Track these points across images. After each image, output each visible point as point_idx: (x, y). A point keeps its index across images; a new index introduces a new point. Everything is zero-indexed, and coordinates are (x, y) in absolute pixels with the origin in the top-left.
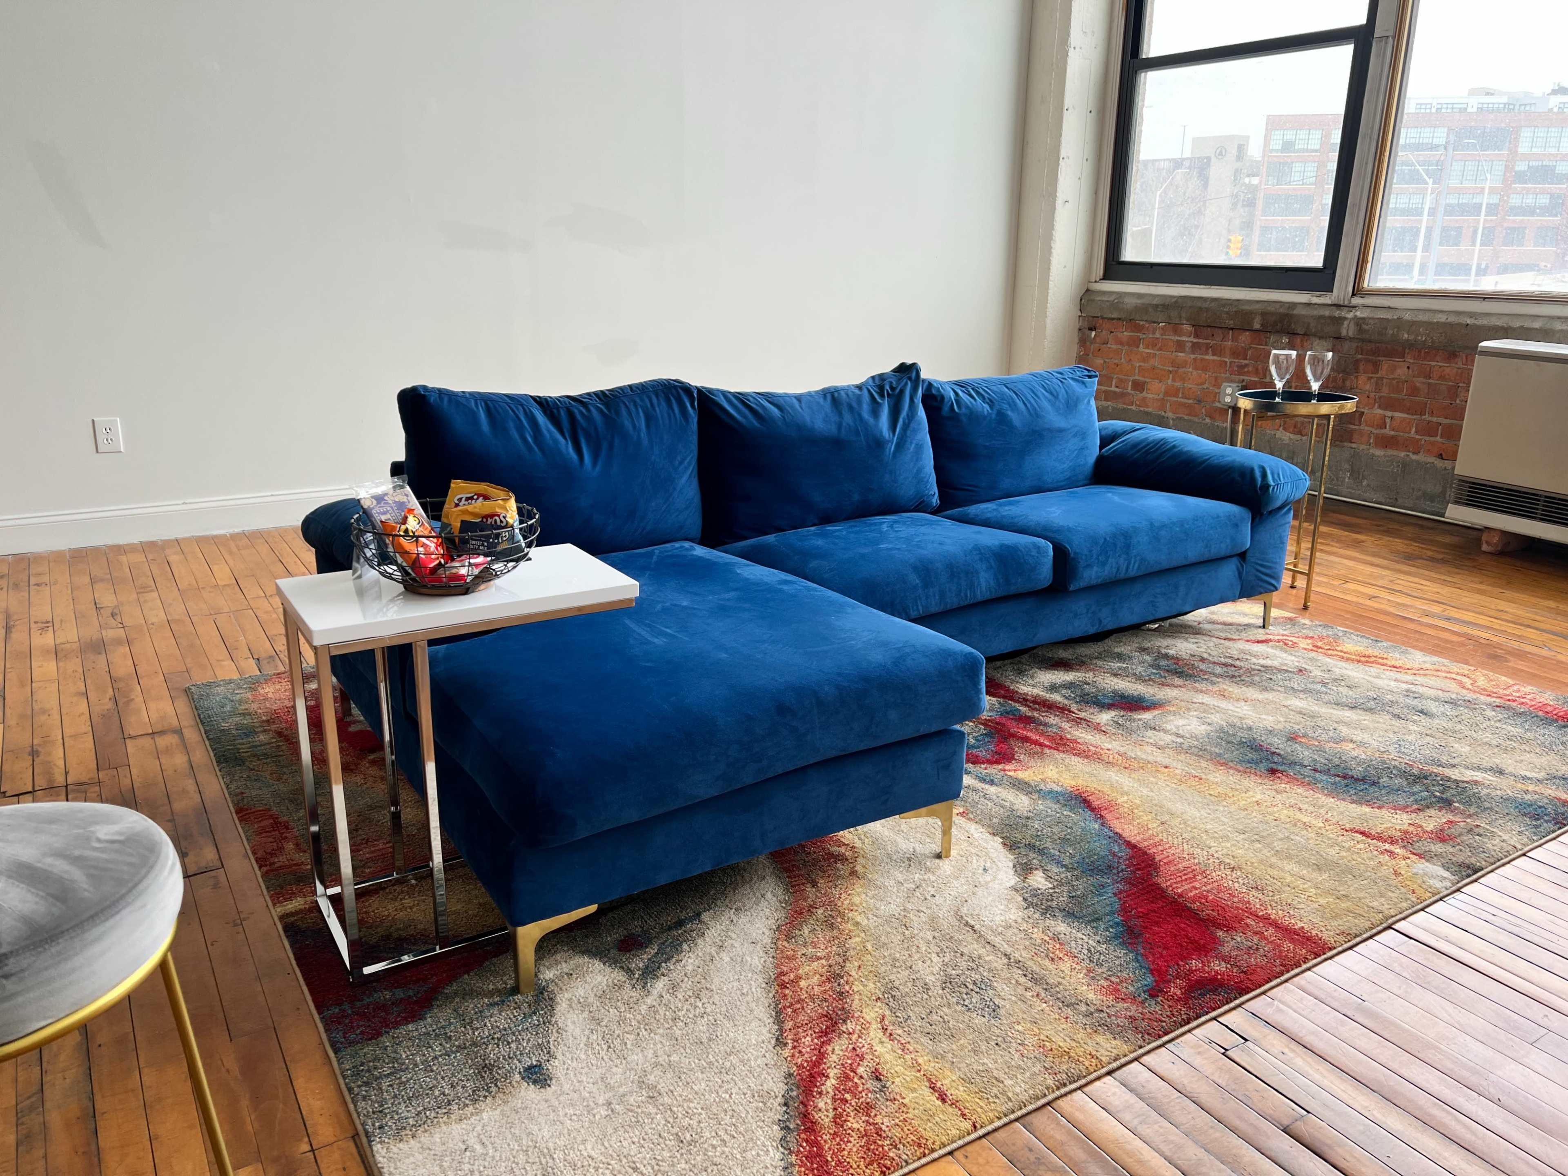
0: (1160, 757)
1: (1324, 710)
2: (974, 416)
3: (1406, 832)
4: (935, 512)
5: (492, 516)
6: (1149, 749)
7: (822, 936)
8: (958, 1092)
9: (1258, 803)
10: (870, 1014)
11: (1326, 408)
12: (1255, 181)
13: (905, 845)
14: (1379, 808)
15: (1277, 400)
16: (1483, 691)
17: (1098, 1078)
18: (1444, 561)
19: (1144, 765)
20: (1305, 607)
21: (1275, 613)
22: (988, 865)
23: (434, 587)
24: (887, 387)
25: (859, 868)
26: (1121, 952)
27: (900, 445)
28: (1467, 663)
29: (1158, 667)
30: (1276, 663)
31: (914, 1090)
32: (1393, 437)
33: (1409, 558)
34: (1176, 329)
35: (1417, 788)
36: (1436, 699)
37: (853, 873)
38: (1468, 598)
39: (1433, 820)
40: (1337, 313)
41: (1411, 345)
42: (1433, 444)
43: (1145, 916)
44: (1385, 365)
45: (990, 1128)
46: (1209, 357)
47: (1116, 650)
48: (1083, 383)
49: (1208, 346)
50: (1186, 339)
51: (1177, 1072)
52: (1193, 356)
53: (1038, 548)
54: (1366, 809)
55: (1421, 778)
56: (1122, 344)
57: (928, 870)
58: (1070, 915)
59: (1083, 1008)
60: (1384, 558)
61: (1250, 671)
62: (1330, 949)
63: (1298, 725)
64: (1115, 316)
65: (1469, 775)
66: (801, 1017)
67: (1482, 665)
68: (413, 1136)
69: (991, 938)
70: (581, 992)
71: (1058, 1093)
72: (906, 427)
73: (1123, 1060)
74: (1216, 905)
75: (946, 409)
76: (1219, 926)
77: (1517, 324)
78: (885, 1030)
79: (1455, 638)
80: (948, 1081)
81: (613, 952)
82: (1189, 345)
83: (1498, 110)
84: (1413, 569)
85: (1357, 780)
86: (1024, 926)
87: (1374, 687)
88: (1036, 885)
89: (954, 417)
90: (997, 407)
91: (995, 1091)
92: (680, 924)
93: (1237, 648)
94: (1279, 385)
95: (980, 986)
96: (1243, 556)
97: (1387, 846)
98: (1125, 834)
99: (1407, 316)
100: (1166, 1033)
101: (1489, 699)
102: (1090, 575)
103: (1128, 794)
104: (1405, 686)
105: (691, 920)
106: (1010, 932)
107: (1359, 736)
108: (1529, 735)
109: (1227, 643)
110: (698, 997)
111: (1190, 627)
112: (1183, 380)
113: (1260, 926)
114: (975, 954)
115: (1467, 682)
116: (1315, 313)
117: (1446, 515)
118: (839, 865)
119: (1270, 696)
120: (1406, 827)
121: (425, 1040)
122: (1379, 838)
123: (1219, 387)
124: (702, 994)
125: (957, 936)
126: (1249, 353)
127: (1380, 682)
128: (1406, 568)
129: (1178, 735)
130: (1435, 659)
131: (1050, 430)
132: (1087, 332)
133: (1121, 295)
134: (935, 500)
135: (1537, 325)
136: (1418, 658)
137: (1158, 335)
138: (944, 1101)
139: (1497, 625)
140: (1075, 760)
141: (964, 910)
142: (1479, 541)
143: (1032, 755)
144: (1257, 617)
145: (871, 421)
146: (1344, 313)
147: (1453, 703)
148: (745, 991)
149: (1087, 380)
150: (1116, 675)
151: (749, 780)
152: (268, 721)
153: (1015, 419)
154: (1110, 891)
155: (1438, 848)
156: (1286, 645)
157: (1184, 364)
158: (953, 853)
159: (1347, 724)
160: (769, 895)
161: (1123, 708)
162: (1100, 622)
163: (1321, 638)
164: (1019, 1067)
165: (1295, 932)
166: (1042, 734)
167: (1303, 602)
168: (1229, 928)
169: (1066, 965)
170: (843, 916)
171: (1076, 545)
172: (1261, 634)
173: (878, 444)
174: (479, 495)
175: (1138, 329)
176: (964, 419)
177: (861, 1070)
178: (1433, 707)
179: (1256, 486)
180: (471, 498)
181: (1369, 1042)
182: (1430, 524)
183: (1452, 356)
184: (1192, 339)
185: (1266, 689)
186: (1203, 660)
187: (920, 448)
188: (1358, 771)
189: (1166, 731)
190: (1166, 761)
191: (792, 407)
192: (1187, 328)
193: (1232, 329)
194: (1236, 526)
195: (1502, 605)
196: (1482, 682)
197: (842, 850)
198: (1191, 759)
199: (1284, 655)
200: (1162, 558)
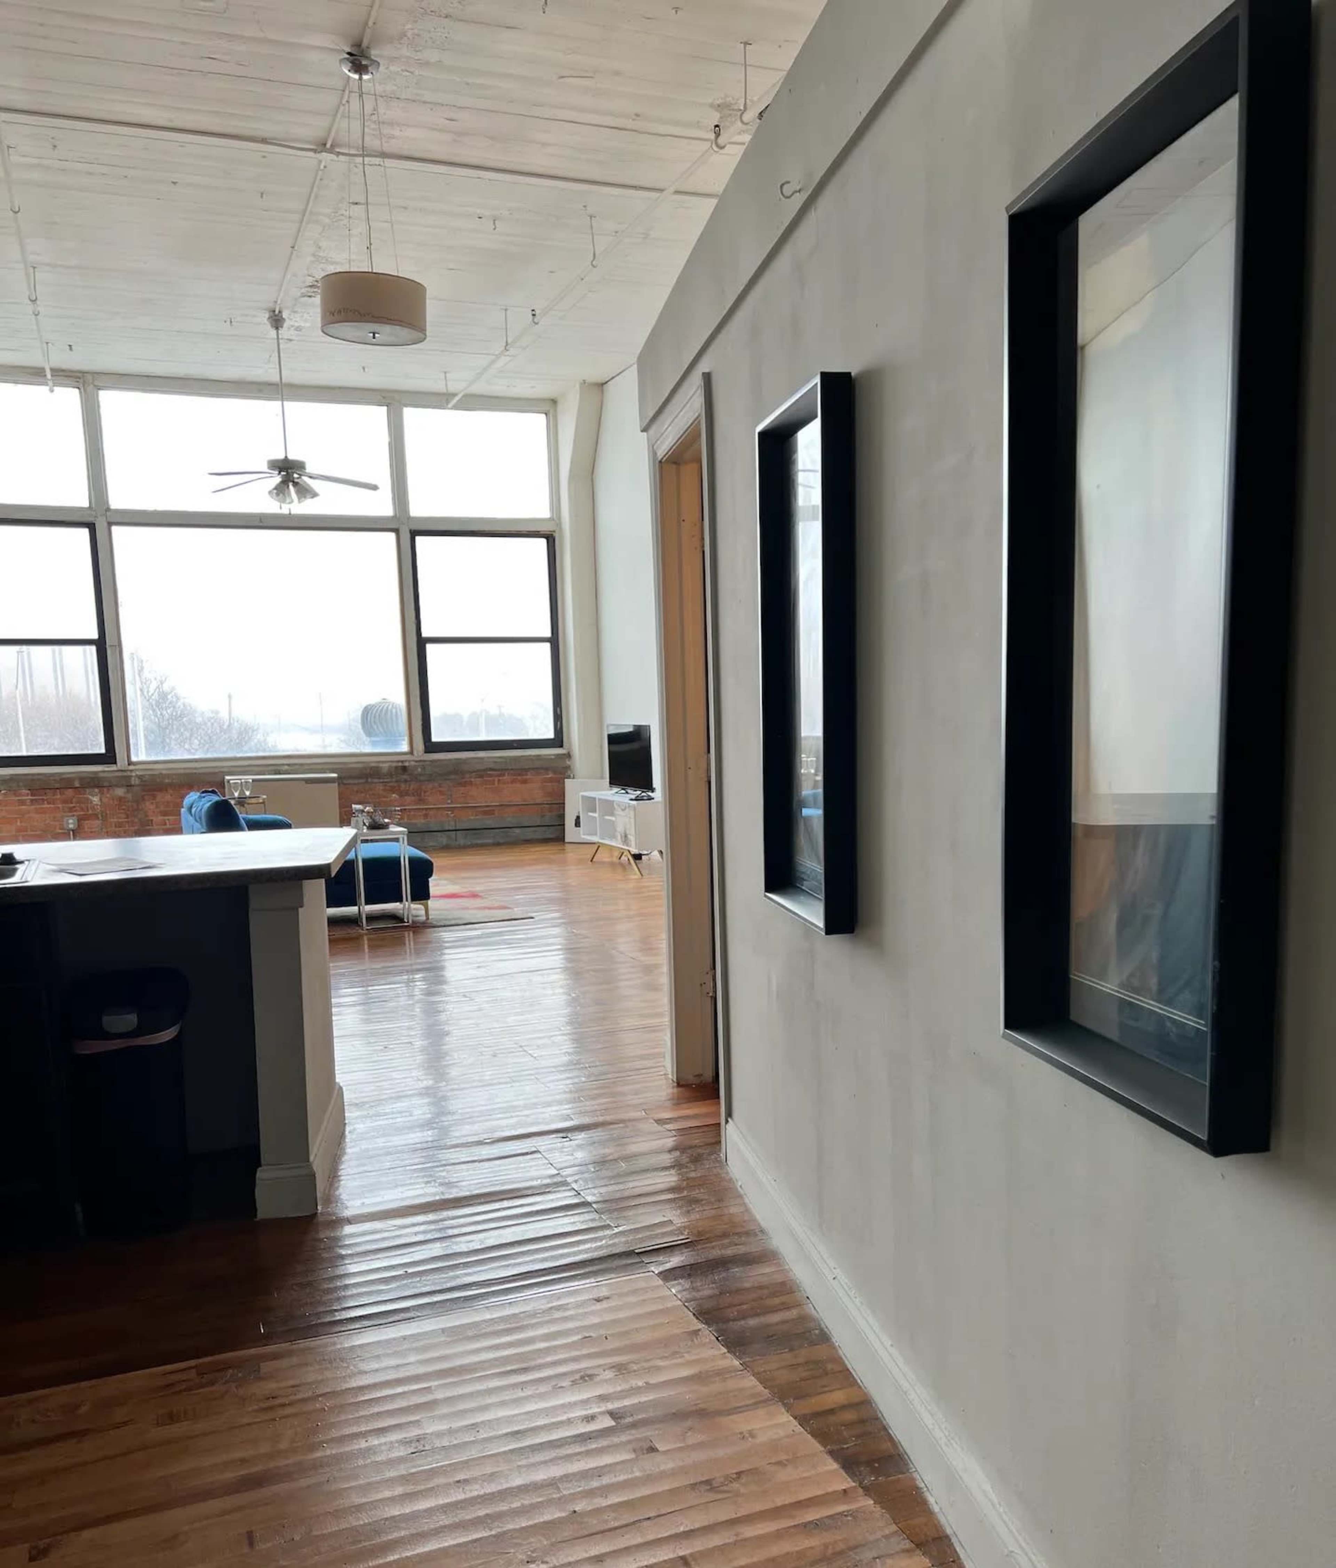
40: (124, 774)
46: (46, 806)
116: (112, 775)
126: (74, 800)
146: (127, 774)
193: (59, 789)
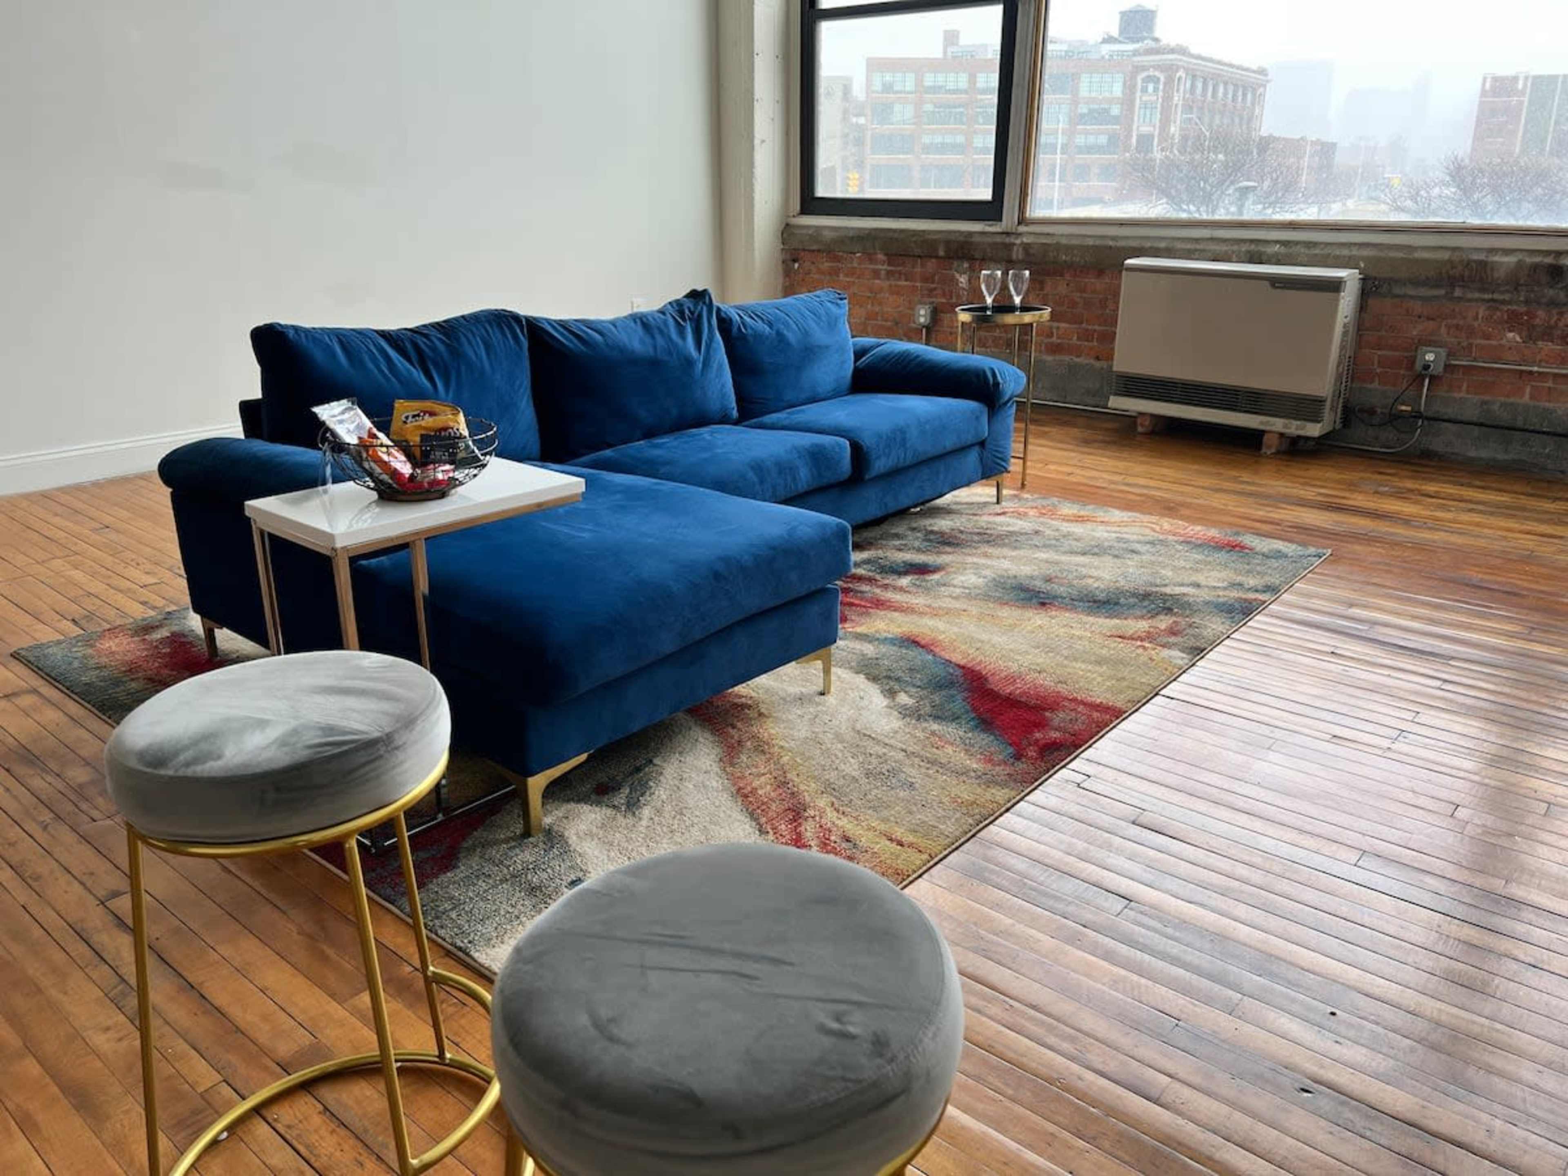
0: (957, 605)
1: (1064, 558)
2: (758, 336)
3: (1149, 632)
4: (736, 423)
5: (445, 429)
6: (948, 600)
7: (760, 759)
8: (910, 838)
9: (1040, 627)
10: (822, 802)
11: (1028, 318)
12: (862, 120)
13: (794, 690)
14: (1126, 619)
15: (989, 313)
16: (1169, 532)
17: (1001, 815)
18: (1114, 443)
19: (948, 612)
20: (1023, 485)
21: (1005, 492)
22: (862, 694)
23: (415, 493)
24: (687, 312)
25: (763, 710)
26: (983, 736)
27: (706, 363)
28: (1151, 514)
29: (930, 540)
30: (1016, 529)
31: (877, 843)
32: (1059, 344)
33: (1086, 442)
34: (871, 258)
35: (1146, 603)
36: (1139, 542)
37: (761, 714)
38: (1139, 468)
39: (1164, 622)
40: (1007, 240)
41: (1070, 266)
42: (1091, 348)
43: (989, 711)
44: (1049, 282)
45: (941, 856)
46: (903, 283)
47: (893, 531)
48: (837, 304)
49: (900, 273)
50: (880, 267)
51: (1053, 802)
52: (888, 283)
53: (839, 445)
54: (1116, 621)
55: (1146, 596)
56: (823, 273)
57: (818, 704)
58: (937, 718)
59: (973, 774)
60: (1069, 443)
61: (999, 536)
62: (1125, 712)
63: (1051, 571)
64: (815, 247)
65: (1178, 590)
66: (770, 814)
67: (1163, 515)
68: (502, 943)
69: (887, 741)
70: (583, 827)
71: (978, 828)
72: (709, 347)
73: (1014, 801)
74: (1038, 697)
75: (735, 330)
76: (1044, 709)
77: (1148, 244)
78: (838, 811)
79: (1138, 498)
80: (899, 833)
81: (593, 797)
82: (883, 272)
83: (1061, 57)
84: (1091, 450)
85: (1104, 603)
86: (907, 730)
87: (1094, 538)
88: (903, 703)
89: (743, 337)
90: (775, 328)
91: (935, 833)
92: (638, 770)
93: (984, 520)
94: (989, 300)
95: (893, 772)
96: (982, 444)
97: (1139, 643)
98: (954, 660)
99: (1064, 241)
100: (1036, 780)
101: (1176, 538)
102: (880, 465)
103: (944, 632)
104: (1114, 535)
105: (646, 765)
106: (898, 736)
107: (1095, 573)
108: (1210, 559)
109: (975, 518)
110: (682, 814)
111: (942, 509)
112: (880, 304)
113: (1073, 705)
114: (880, 753)
115: (1158, 528)
116: (989, 240)
117: (1110, 405)
118: (746, 711)
119: (1021, 553)
120: (1147, 629)
121: (469, 882)
122: (1132, 638)
123: (912, 309)
124: (684, 811)
125: (861, 744)
126: (936, 278)
127: (1097, 535)
128: (1086, 450)
129: (965, 588)
130: (1130, 514)
131: (819, 347)
132: (790, 263)
133: (818, 228)
134: (735, 414)
135: (1162, 245)
136: (1117, 515)
137: (855, 265)
138: (902, 845)
139: (1164, 485)
140: (896, 614)
141: (858, 727)
142: (1135, 423)
143: (861, 615)
144: (992, 496)
145: (679, 341)
146: (1012, 240)
147: (1152, 543)
148: (717, 804)
149: (839, 302)
150: (900, 550)
151: (698, 636)
152: (130, 670)
153: (792, 337)
154: (959, 697)
155: (1172, 639)
156: (1020, 515)
157: (881, 290)
158: (832, 690)
159: (1084, 566)
160: (701, 739)
161: (916, 573)
162: (886, 505)
163: (1044, 507)
164: (944, 817)
165: (1098, 706)
166: (862, 599)
167: (1020, 482)
168: (1052, 710)
169: (949, 750)
170: (768, 744)
171: (867, 441)
172: (998, 509)
173: (689, 362)
174: (425, 413)
175: (837, 259)
176: (751, 339)
177: (833, 838)
178: (1138, 547)
179: (988, 384)
180: (418, 415)
181: (1167, 764)
182: (1094, 415)
183: (1100, 273)
184: (885, 267)
185: (1016, 548)
186: (961, 532)
187: (721, 366)
188: (1102, 596)
189: (955, 586)
190: (965, 607)
191: (610, 331)
192: (881, 257)
193: (919, 257)
194: (977, 418)
195: (1165, 471)
196: (1166, 526)
197: (743, 700)
198: (981, 604)
199: (1020, 522)
200: (929, 449)
